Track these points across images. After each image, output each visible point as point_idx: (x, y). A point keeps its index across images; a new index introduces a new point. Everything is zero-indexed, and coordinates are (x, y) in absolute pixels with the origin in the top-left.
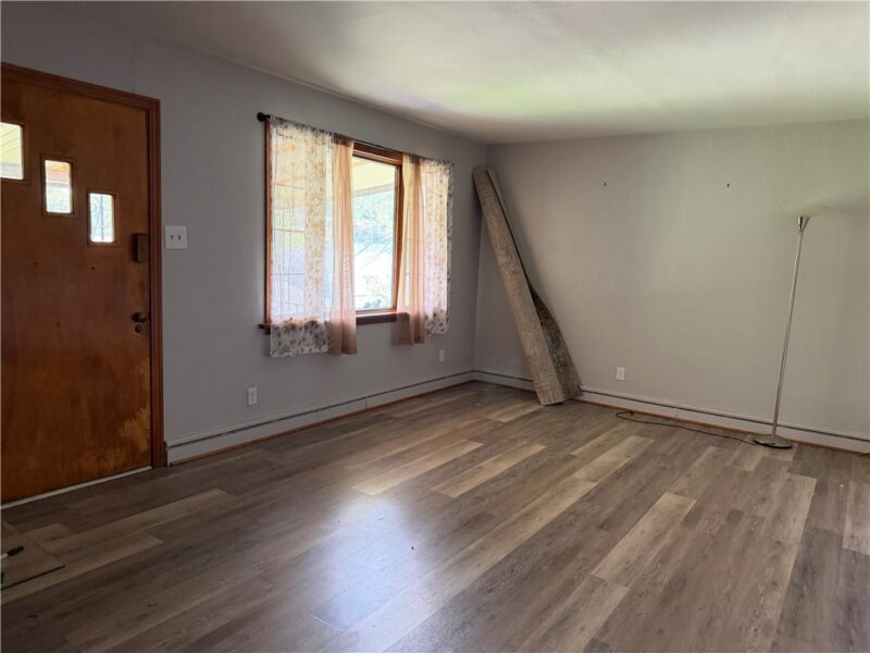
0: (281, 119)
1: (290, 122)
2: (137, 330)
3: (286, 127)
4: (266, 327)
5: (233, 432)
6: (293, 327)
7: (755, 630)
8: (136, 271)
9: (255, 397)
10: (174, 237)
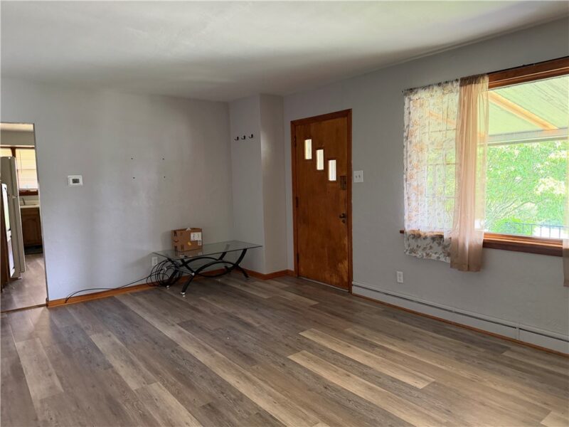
0: (411, 89)
1: (418, 88)
2: (344, 222)
3: (416, 93)
4: (402, 232)
5: (387, 294)
6: (419, 236)
7: (51, 419)
8: (343, 194)
9: (402, 278)
10: (358, 177)
